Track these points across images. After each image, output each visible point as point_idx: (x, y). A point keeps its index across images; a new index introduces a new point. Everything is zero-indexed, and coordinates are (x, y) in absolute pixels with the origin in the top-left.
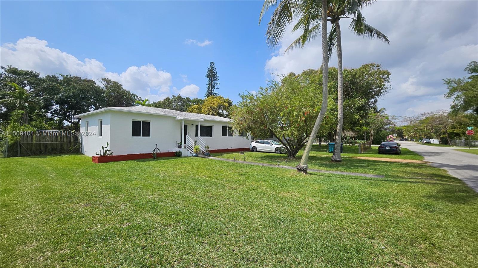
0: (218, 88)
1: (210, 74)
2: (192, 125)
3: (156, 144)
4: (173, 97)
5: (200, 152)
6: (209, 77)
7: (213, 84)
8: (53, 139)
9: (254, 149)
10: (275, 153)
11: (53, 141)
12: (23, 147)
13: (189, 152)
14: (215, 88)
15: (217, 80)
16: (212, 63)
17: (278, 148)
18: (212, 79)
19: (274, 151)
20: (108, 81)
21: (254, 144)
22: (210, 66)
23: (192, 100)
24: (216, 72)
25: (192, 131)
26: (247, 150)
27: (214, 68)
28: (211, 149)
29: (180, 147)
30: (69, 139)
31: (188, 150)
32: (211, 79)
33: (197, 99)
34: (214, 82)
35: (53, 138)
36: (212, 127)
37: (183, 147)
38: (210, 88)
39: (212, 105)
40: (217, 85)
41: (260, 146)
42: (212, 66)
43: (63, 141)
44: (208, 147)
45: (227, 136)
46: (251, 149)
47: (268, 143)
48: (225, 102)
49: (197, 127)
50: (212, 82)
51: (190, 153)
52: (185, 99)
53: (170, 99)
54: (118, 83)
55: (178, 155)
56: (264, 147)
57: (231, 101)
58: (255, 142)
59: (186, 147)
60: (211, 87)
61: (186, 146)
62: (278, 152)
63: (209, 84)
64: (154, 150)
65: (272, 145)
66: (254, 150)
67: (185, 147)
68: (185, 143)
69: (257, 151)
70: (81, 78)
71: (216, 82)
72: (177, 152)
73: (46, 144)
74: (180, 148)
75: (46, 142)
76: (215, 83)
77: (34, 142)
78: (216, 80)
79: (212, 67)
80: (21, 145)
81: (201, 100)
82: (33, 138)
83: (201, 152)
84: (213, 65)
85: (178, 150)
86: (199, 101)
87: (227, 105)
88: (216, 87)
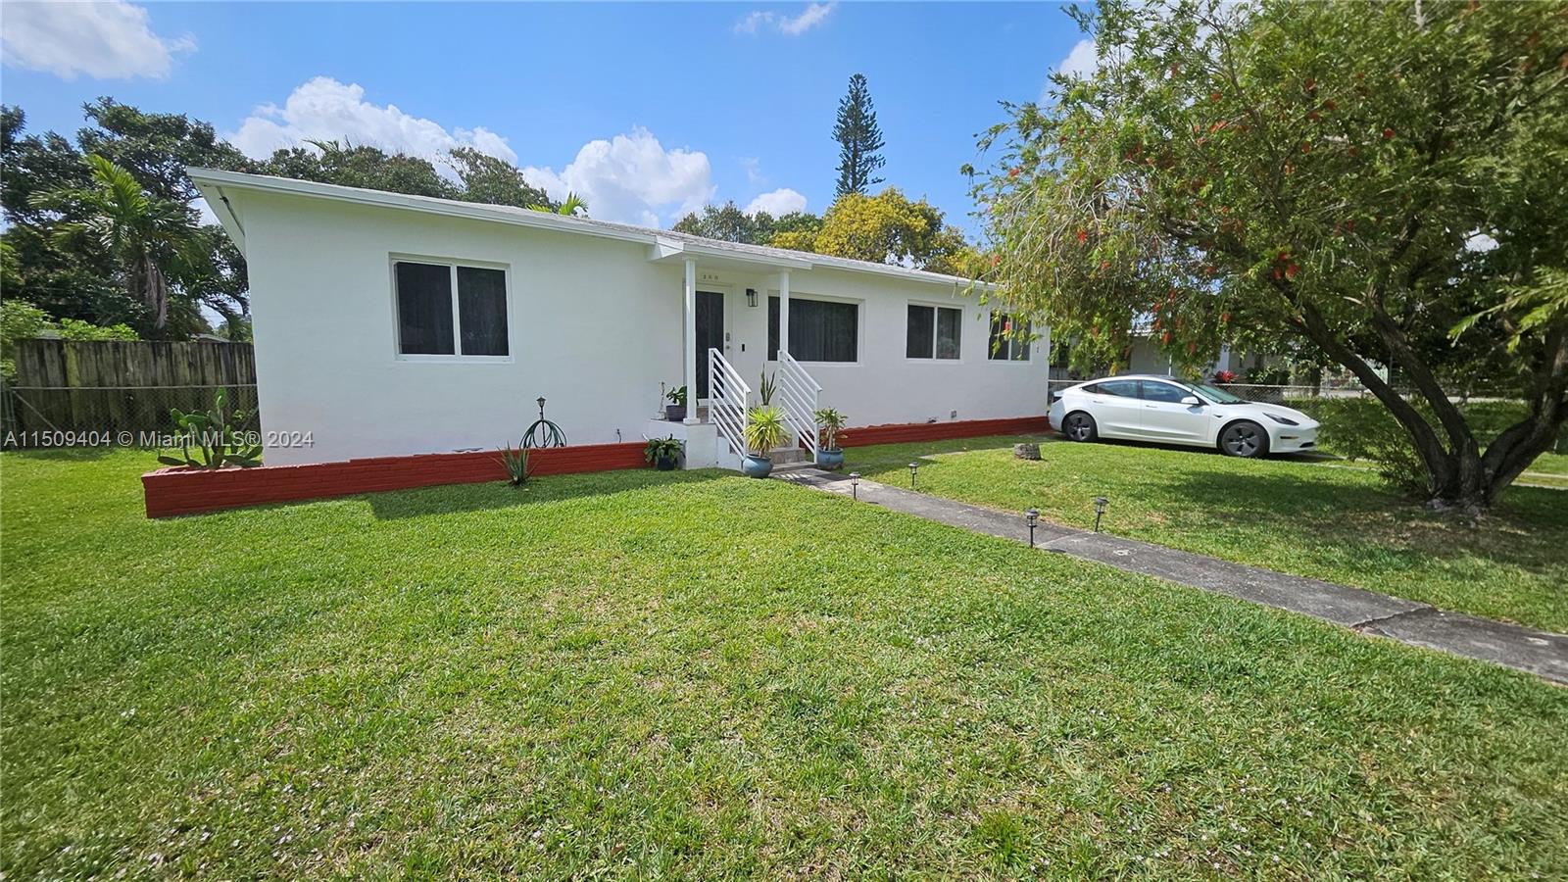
0: (880, 181)
1: (847, 127)
2: (750, 292)
3: (541, 401)
4: (710, 211)
5: (786, 441)
6: (844, 137)
7: (860, 166)
8: (159, 374)
9: (1078, 426)
10: (1220, 449)
11: (159, 380)
12: (32, 407)
13: (723, 444)
14: (866, 182)
15: (877, 147)
16: (858, 77)
17: (1240, 426)
18: (855, 146)
19: (1212, 442)
20: (473, 158)
21: (1074, 398)
22: (851, 92)
23: (778, 219)
24: (870, 113)
25: (746, 326)
26: (1035, 428)
27: (865, 99)
28: (850, 424)
29: (676, 414)
30: (227, 371)
31: (720, 434)
32: (851, 145)
33: (797, 214)
34: (865, 156)
35: (159, 369)
36: (853, 309)
37: (691, 414)
38: (850, 182)
39: (855, 226)
40: (877, 166)
41: (1112, 410)
42: (858, 90)
43: (204, 383)
44: (831, 418)
45: (931, 357)
46: (1058, 425)
47: (1173, 397)
48: (911, 212)
49: (774, 303)
50: (855, 156)
51: (732, 450)
52: (754, 219)
53: (696, 222)
54: (507, 166)
55: (663, 459)
56: (1141, 416)
57: (938, 213)
58: (1084, 388)
59: (711, 417)
60: (854, 179)
61: (711, 409)
62: (1240, 448)
63: (846, 166)
64: (531, 431)
65: (1201, 403)
66: (1075, 433)
67: (702, 413)
68: (702, 392)
69: (1094, 438)
70: (383, 153)
71: (873, 154)
72: (655, 445)
73: (129, 393)
74: (680, 420)
75: (129, 385)
76: (867, 161)
77: (75, 383)
78: (871, 148)
79: (856, 98)
80: (15, 398)
81: (812, 218)
82: (68, 366)
83: (796, 446)
84: (859, 86)
85: (663, 431)
86: (803, 221)
87: (921, 224)
88: (870, 177)
